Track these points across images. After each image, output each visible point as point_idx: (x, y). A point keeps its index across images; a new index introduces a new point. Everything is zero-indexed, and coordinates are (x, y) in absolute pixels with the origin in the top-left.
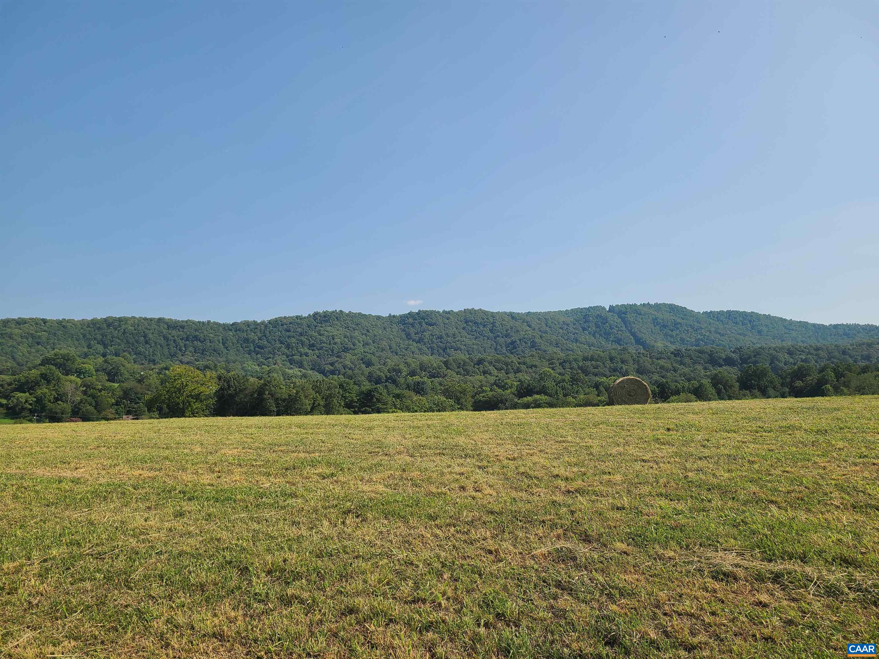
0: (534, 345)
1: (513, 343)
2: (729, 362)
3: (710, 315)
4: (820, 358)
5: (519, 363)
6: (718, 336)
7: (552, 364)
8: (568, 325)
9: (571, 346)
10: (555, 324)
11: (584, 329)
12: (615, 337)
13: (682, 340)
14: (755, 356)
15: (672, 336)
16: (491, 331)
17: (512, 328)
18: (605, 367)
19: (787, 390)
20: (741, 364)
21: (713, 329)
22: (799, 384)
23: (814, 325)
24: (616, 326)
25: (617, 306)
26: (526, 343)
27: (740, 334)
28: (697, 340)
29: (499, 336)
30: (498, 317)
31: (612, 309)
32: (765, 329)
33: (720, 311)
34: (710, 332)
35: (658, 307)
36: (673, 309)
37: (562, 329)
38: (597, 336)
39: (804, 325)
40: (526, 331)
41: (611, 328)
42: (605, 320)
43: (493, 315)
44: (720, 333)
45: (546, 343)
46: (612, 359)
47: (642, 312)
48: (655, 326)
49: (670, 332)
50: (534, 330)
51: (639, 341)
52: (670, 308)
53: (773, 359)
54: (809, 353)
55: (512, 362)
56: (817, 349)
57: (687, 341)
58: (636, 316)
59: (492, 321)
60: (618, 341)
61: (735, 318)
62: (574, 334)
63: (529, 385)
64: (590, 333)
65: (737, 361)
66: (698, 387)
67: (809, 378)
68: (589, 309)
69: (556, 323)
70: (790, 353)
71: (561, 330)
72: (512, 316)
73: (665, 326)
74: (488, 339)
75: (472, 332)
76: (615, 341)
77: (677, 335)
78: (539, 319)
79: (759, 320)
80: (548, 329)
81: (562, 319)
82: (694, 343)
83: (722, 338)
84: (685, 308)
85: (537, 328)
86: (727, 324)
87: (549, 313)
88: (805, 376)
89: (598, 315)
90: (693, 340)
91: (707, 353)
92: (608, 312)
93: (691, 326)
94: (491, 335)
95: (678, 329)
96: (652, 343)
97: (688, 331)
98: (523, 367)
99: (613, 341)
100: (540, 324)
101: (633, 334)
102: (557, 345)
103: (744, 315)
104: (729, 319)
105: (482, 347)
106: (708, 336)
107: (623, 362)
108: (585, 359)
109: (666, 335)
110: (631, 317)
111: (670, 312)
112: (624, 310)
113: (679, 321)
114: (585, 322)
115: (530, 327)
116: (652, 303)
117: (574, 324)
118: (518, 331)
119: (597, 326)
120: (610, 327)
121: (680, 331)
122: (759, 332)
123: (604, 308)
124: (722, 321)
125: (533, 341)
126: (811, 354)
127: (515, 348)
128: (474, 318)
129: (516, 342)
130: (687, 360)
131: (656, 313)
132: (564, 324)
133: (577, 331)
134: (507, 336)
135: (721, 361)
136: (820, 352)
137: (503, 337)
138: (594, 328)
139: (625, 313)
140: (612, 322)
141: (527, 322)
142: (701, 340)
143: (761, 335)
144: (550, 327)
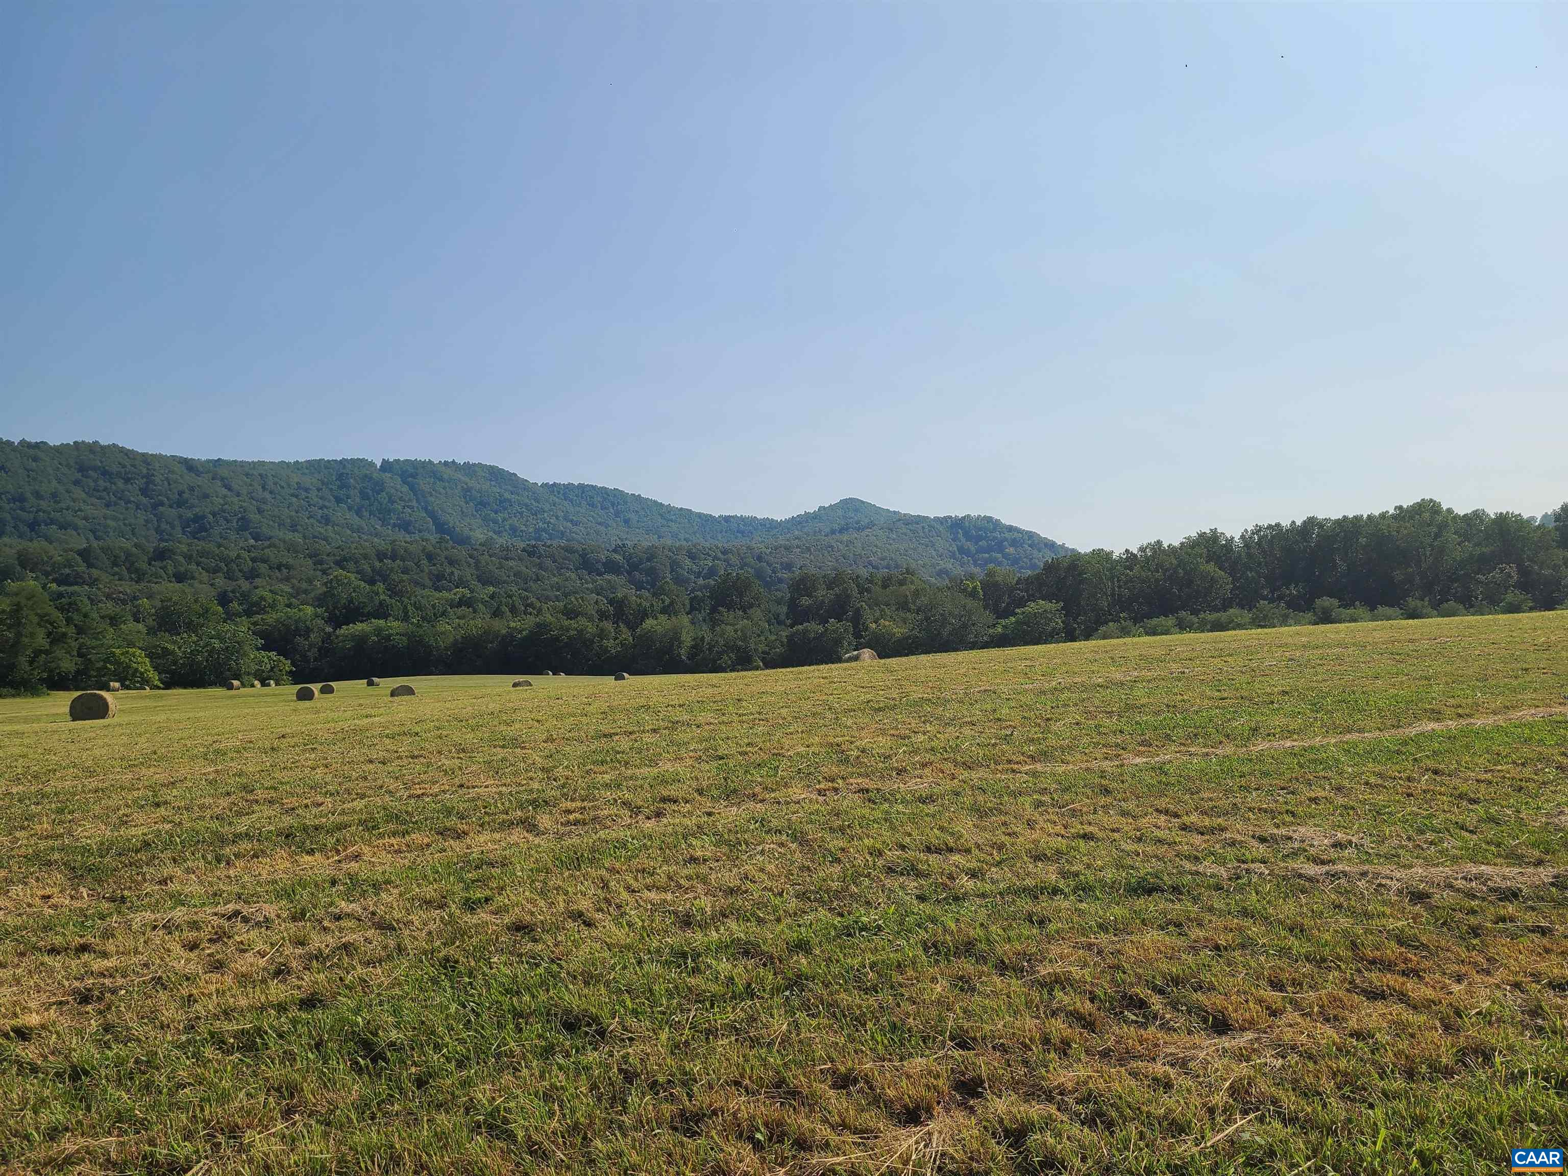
0: (244, 525)
1: (198, 519)
3: (553, 488)
4: (731, 566)
6: (569, 524)
8: (307, 490)
9: (322, 531)
10: (282, 487)
11: (338, 500)
12: (398, 519)
13: (514, 529)
14: (649, 560)
15: (495, 522)
16: (144, 492)
17: (192, 489)
21: (561, 514)
23: (700, 515)
24: (401, 499)
25: (397, 461)
26: (228, 521)
27: (600, 524)
28: (537, 531)
29: (162, 504)
30: (157, 465)
31: (387, 466)
32: (633, 517)
33: (569, 484)
34: (557, 517)
35: (469, 469)
36: (495, 474)
37: (297, 496)
38: (366, 514)
39: (686, 513)
40: (225, 496)
41: (393, 502)
42: (379, 487)
43: (146, 458)
44: (572, 521)
45: (271, 523)
46: (430, 557)
47: (445, 476)
48: (467, 503)
49: (493, 515)
50: (238, 495)
51: (441, 528)
52: (491, 474)
53: (674, 565)
54: (716, 558)
56: (725, 552)
57: (521, 531)
58: (434, 483)
59: (145, 471)
60: (406, 526)
61: (591, 497)
62: (321, 508)
64: (350, 509)
68: (343, 462)
69: (283, 484)
70: (692, 556)
71: (294, 499)
72: (189, 465)
73: (483, 504)
74: (138, 508)
75: (98, 491)
76: (400, 527)
77: (504, 520)
78: (247, 475)
79: (626, 503)
80: (267, 495)
81: (295, 479)
82: (533, 534)
83: (575, 529)
84: (515, 475)
85: (245, 492)
86: (580, 505)
87: (262, 463)
89: (366, 476)
90: (531, 530)
91: (577, 551)
92: (380, 470)
93: (527, 505)
94: (145, 500)
95: (505, 509)
96: (466, 532)
97: (521, 514)
99: (394, 525)
100: (251, 485)
101: (432, 515)
102: (293, 528)
103: (604, 492)
104: (582, 498)
105: (125, 524)
106: (554, 525)
109: (485, 519)
110: (424, 484)
111: (491, 480)
112: (411, 470)
113: (507, 495)
114: (340, 487)
115: (230, 489)
116: (461, 461)
117: (319, 490)
118: (206, 496)
119: (364, 496)
120: (390, 498)
121: (509, 513)
122: (627, 521)
123: (372, 464)
124: (571, 501)
125: (242, 518)
126: (719, 559)
127: (203, 529)
128: (101, 462)
129: (204, 517)
130: (548, 562)
131: (467, 480)
132: (299, 488)
133: (327, 504)
134: (181, 503)
135: (600, 566)
136: (730, 555)
137: (171, 507)
138: (358, 500)
139: (414, 476)
140: (393, 491)
141: (222, 479)
142: (544, 530)
143: (629, 527)
144: (271, 492)
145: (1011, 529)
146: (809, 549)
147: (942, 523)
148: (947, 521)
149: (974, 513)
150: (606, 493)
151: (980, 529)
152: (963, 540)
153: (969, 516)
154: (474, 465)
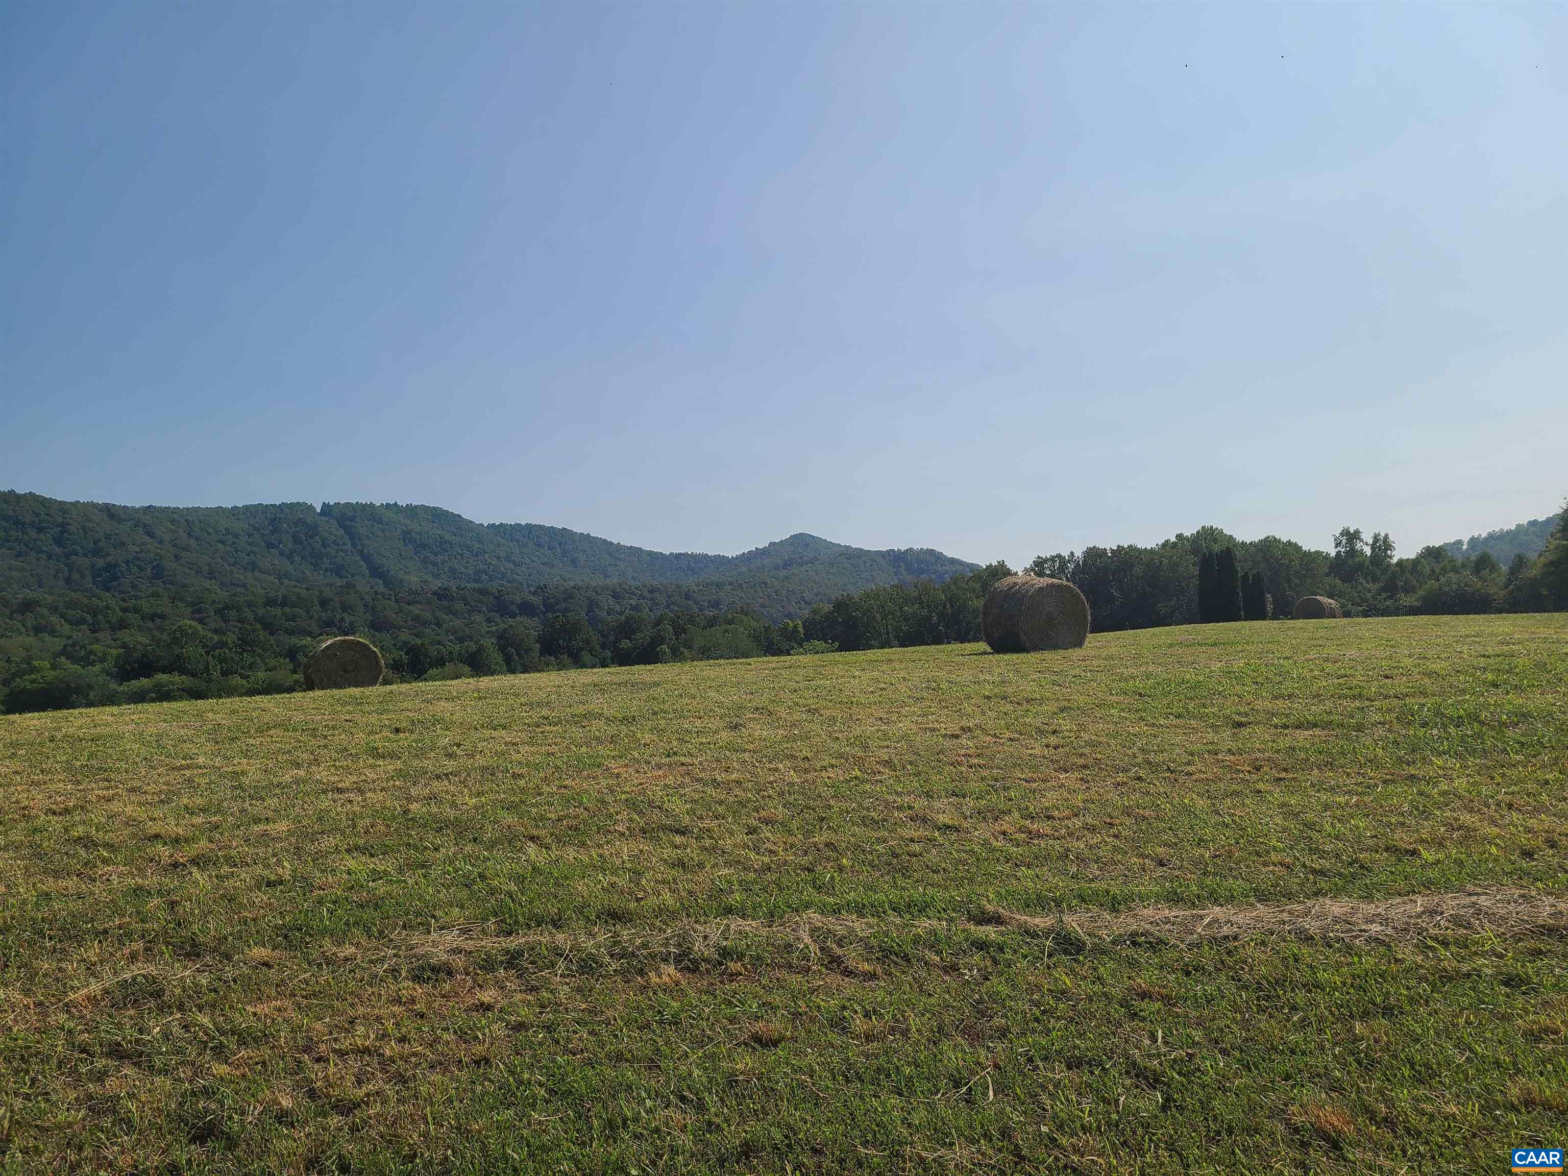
0: (158, 573)
1: (109, 567)
2: (527, 609)
3: (499, 529)
4: (657, 604)
5: (124, 610)
6: (511, 566)
7: (199, 611)
8: (236, 536)
9: (241, 577)
10: (209, 533)
11: (270, 545)
12: (331, 563)
13: (453, 571)
14: (565, 600)
15: (434, 564)
16: (57, 541)
17: (108, 537)
18: (311, 618)
19: (609, 654)
20: (544, 614)
21: (503, 554)
22: (625, 644)
23: (650, 553)
24: (334, 542)
25: (337, 504)
26: (141, 569)
27: (545, 564)
28: (477, 573)
29: (75, 553)
30: (74, 513)
31: (327, 509)
32: (581, 557)
33: (516, 524)
34: (499, 558)
35: (412, 511)
36: (438, 515)
37: (223, 543)
38: (297, 559)
39: (636, 552)
40: (143, 544)
41: (324, 545)
42: (312, 530)
43: (63, 507)
44: (514, 562)
45: (187, 571)
46: (324, 603)
47: (384, 519)
48: (406, 545)
49: (432, 557)
50: (161, 542)
51: (376, 572)
52: (433, 515)
53: (592, 605)
54: (642, 597)
55: (107, 607)
56: (652, 591)
57: (461, 573)
58: (372, 526)
59: (60, 519)
60: (338, 570)
61: (539, 537)
62: (248, 555)
63: (145, 655)
64: (281, 554)
65: (538, 609)
66: (476, 653)
67: (639, 635)
68: (282, 507)
69: (210, 530)
70: (616, 596)
71: (220, 545)
72: (110, 511)
73: (424, 546)
74: (49, 558)
76: (331, 570)
77: (444, 562)
78: (172, 521)
79: (573, 542)
80: (192, 542)
81: (224, 524)
82: (472, 576)
83: (518, 570)
84: (459, 516)
85: (167, 538)
86: (526, 546)
87: (196, 510)
88: (634, 632)
89: (300, 519)
90: (470, 572)
91: (492, 594)
92: (319, 514)
93: (468, 547)
94: (58, 549)
95: (445, 551)
96: (401, 575)
97: (462, 555)
98: (132, 618)
99: (326, 570)
100: (176, 532)
101: (366, 558)
102: (211, 575)
103: (551, 532)
104: (529, 538)
105: (32, 575)
106: (495, 566)
107: (344, 608)
108: (270, 602)
109: (424, 561)
110: (362, 527)
111: (433, 522)
112: (350, 513)
113: (448, 537)
114: (273, 532)
115: (151, 537)
116: (402, 503)
117: (250, 535)
118: (123, 544)
119: (296, 539)
120: (323, 542)
121: (449, 555)
122: (574, 561)
123: (311, 508)
124: (518, 541)
125: (158, 566)
127: (115, 578)
128: (14, 511)
129: (116, 565)
130: (459, 606)
131: (408, 522)
132: (228, 534)
133: (255, 549)
134: (96, 552)
135: (514, 608)
136: (657, 595)
137: (85, 555)
138: (290, 545)
139: (352, 519)
140: (326, 534)
141: (145, 526)
142: (484, 571)
143: (575, 567)
144: (197, 539)
145: (953, 561)
146: (741, 586)
147: (884, 557)
148: (889, 555)
149: (916, 547)
150: (553, 533)
151: (922, 562)
152: (905, 574)
153: (911, 549)
154: (417, 507)
